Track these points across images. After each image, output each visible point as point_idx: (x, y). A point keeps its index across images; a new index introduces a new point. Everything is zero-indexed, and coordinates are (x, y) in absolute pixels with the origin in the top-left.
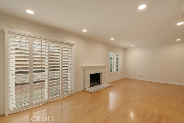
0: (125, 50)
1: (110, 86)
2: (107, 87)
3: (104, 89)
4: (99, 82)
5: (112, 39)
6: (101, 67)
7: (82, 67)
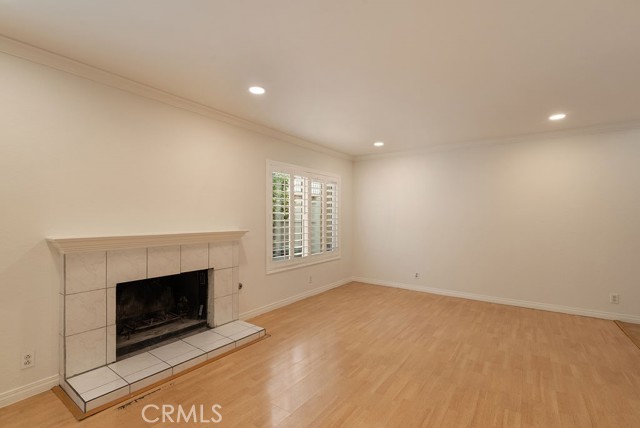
0: (355, 161)
1: (256, 337)
2: (233, 347)
3: (208, 362)
4: (205, 315)
5: (257, 90)
6: (209, 241)
7: (49, 242)
